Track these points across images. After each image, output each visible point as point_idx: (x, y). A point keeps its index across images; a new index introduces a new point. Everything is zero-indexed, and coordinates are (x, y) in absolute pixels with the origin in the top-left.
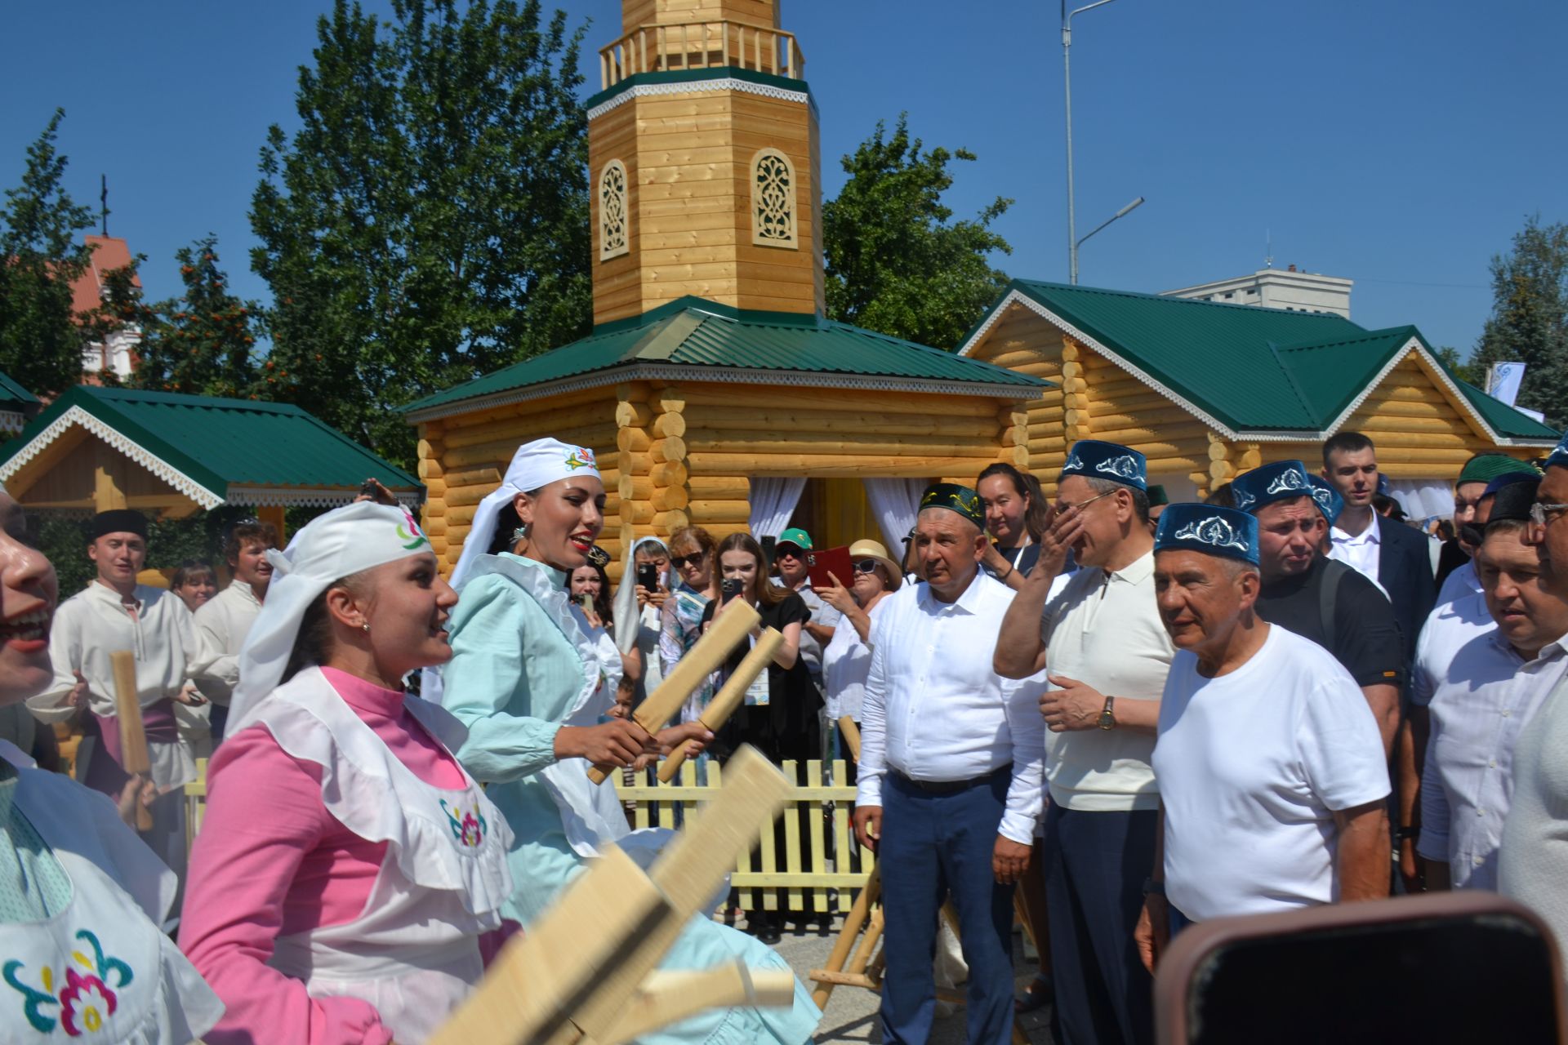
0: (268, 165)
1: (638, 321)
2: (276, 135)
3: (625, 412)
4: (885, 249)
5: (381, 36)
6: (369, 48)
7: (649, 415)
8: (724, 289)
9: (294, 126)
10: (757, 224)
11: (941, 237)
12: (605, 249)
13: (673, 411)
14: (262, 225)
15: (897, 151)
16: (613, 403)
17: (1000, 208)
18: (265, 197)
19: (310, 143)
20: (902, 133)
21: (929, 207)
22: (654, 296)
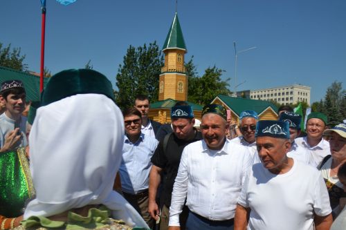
0: (119, 71)
1: (163, 101)
2: (120, 66)
3: (160, 112)
4: (209, 86)
5: (136, 51)
6: (134, 52)
7: (162, 113)
8: (174, 98)
9: (123, 64)
10: (178, 90)
11: (218, 84)
12: (160, 92)
13: (165, 113)
14: (118, 79)
15: (213, 70)
16: (158, 111)
17: (229, 79)
18: (119, 75)
19: (125, 67)
20: (215, 67)
21: (218, 78)
22: (165, 98)
